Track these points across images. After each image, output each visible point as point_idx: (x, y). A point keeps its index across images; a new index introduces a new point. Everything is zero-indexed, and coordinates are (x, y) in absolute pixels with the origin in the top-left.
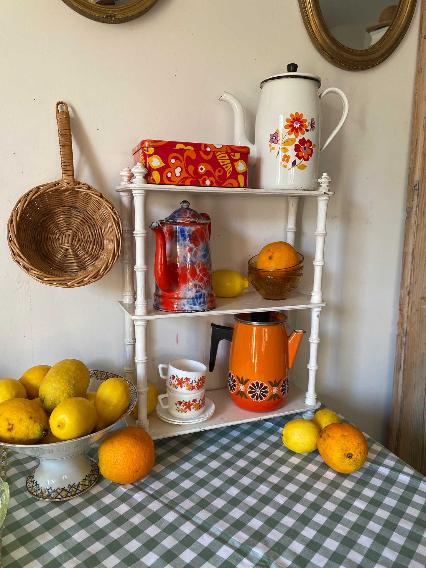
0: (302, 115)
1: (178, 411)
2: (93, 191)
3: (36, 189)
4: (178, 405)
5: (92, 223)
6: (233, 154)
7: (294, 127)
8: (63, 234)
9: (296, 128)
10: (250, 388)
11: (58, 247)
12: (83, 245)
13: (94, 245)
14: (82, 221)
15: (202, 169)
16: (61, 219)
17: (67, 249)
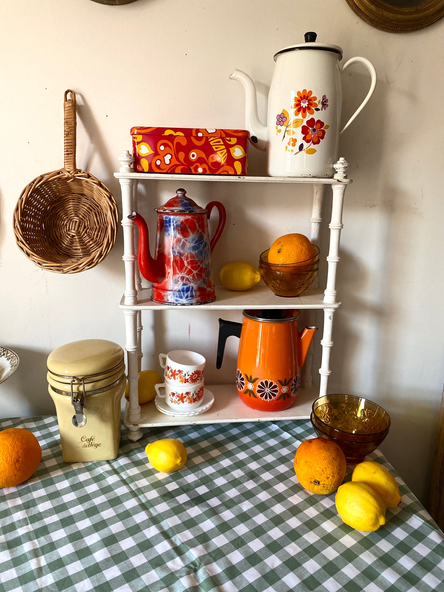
0: (311, 92)
1: (172, 402)
2: (92, 179)
3: (40, 178)
4: (171, 396)
5: (99, 210)
6: (228, 139)
7: (302, 106)
8: (70, 220)
9: (304, 107)
10: (259, 386)
11: (65, 233)
12: (89, 232)
13: (99, 232)
14: (89, 208)
15: (194, 155)
16: (71, 205)
17: (73, 236)
